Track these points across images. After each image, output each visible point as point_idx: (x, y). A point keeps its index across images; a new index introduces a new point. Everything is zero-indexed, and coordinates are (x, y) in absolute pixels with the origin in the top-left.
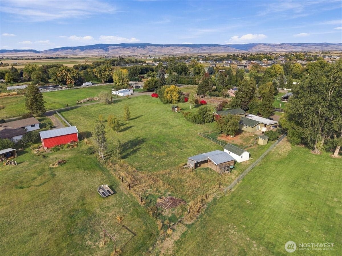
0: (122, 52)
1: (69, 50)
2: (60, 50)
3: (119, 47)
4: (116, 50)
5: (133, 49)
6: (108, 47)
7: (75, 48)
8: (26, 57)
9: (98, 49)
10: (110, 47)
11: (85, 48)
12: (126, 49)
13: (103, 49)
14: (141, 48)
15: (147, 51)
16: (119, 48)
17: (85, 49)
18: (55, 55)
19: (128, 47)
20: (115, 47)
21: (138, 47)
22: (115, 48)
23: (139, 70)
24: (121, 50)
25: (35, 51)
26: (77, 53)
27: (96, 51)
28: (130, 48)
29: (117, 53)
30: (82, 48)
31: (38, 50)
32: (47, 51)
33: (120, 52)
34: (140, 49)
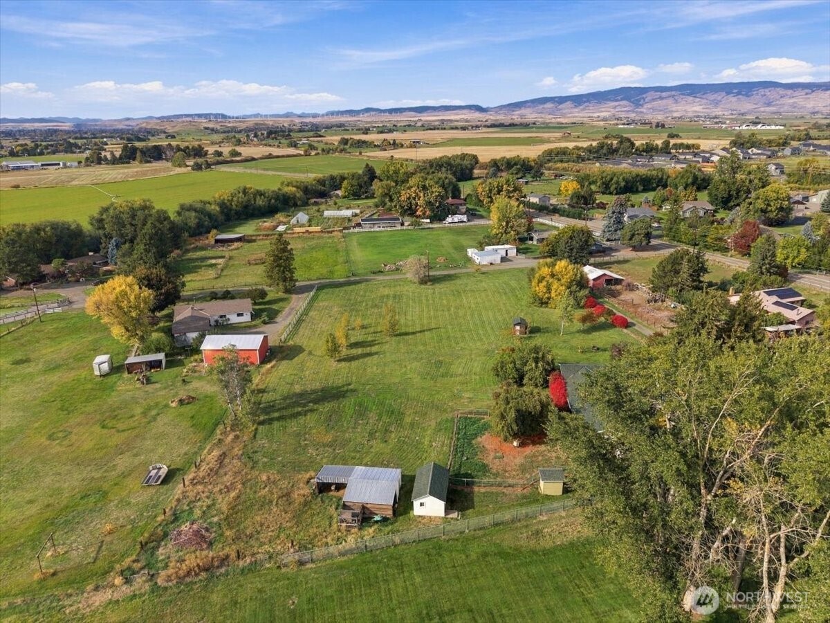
0: (679, 108)
1: (549, 105)
2: (529, 104)
3: (673, 93)
4: (664, 102)
5: (712, 99)
6: (644, 96)
7: (562, 100)
8: (457, 121)
9: (616, 101)
10: (649, 96)
11: (584, 100)
12: (691, 98)
13: (631, 102)
14: (739, 93)
15: (756, 104)
16: (673, 96)
17: (585, 102)
18: (515, 117)
19: (698, 95)
20: (664, 94)
21: (728, 93)
22: (661, 98)
23: (617, 183)
24: (676, 102)
25: (479, 109)
26: (564, 112)
27: (609, 107)
28: (704, 96)
29: (664, 110)
30: (578, 100)
31: (484, 106)
32: (501, 107)
33: (674, 109)
34: (734, 99)
